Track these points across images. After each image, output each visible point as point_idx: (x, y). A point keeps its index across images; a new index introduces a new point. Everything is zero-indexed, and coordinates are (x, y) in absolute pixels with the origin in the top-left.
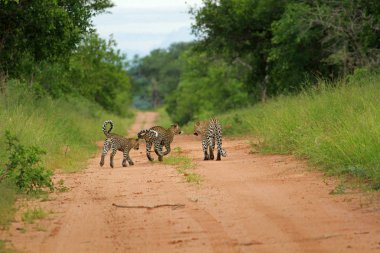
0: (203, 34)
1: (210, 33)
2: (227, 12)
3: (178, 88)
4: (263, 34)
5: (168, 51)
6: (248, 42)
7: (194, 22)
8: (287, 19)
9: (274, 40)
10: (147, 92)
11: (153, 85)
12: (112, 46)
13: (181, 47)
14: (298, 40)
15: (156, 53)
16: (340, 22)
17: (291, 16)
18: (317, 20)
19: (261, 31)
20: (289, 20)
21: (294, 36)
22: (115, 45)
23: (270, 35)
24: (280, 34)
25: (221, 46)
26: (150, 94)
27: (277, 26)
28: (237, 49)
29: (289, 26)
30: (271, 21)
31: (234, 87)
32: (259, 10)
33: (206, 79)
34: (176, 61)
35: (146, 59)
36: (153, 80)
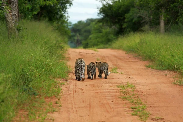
0: (101, 16)
1: (104, 16)
2: (110, 9)
3: (89, 38)
4: (122, 18)
5: (85, 22)
6: (117, 20)
7: (99, 12)
8: (131, 13)
9: (126, 20)
10: (74, 40)
11: (78, 36)
12: (68, 18)
13: (92, 20)
14: (134, 21)
15: (80, 22)
16: (147, 16)
17: (132, 12)
18: (140, 15)
19: (121, 17)
20: (131, 14)
21: (132, 20)
22: (69, 17)
23: (124, 18)
24: (128, 19)
25: (107, 21)
26: (76, 41)
27: (127, 16)
28: (113, 23)
29: (131, 16)
30: (125, 14)
31: (112, 38)
32: (121, 9)
33: (101, 34)
34: (89, 26)
35: (75, 25)
36: (78, 34)
